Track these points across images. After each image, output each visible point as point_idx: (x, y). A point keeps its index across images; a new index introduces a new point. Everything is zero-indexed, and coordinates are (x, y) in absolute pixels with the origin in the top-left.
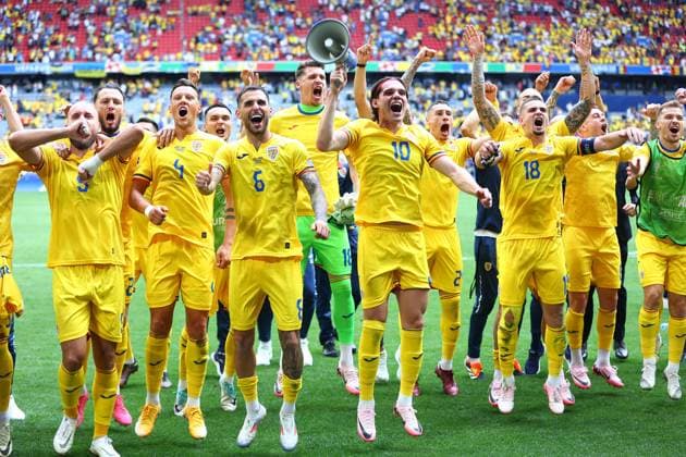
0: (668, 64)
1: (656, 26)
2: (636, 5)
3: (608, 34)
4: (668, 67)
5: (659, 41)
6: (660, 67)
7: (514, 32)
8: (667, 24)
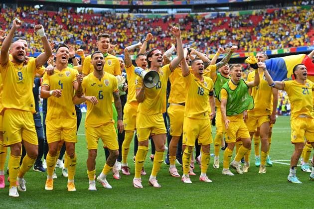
1: (85, 35)
3: (62, 38)
5: (87, 42)
7: (16, 36)
8: (91, 34)
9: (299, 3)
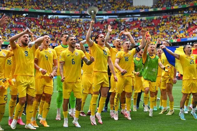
0: (57, 43)
1: (54, 32)
2: (48, 26)
3: (40, 34)
4: (57, 44)
5: (55, 36)
6: (55, 44)
7: (12, 33)
8: (57, 31)
9: (182, 12)
